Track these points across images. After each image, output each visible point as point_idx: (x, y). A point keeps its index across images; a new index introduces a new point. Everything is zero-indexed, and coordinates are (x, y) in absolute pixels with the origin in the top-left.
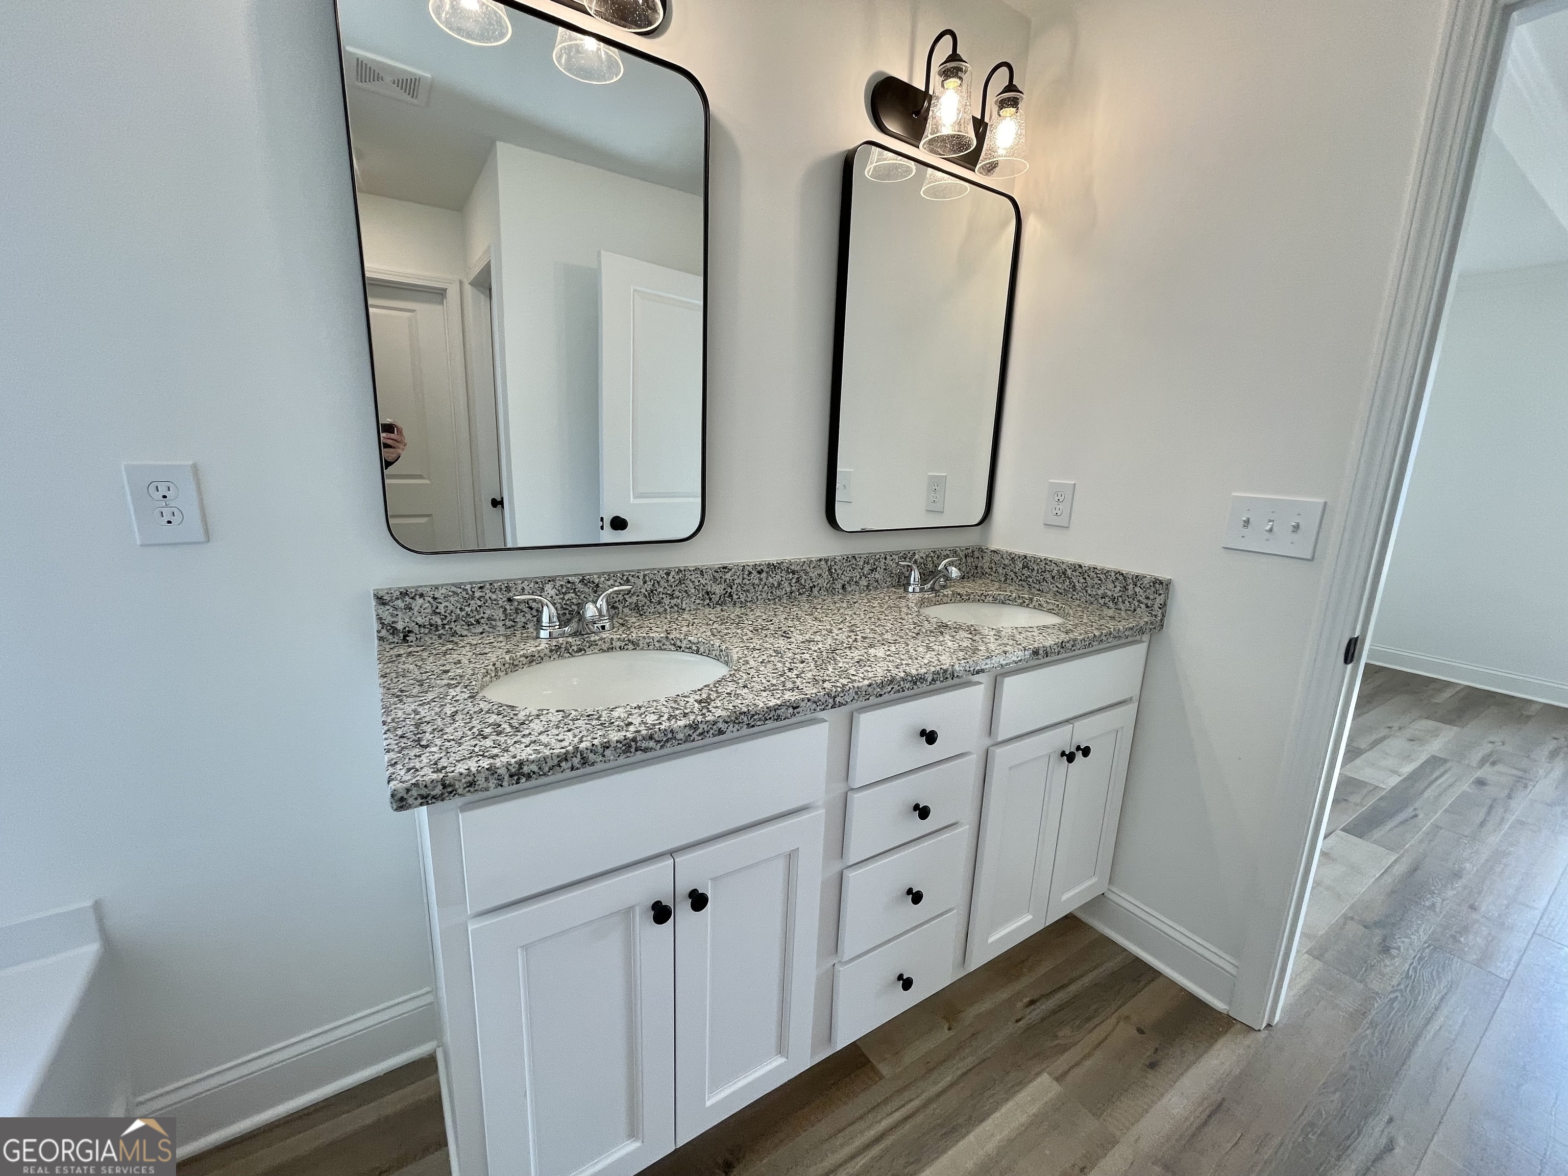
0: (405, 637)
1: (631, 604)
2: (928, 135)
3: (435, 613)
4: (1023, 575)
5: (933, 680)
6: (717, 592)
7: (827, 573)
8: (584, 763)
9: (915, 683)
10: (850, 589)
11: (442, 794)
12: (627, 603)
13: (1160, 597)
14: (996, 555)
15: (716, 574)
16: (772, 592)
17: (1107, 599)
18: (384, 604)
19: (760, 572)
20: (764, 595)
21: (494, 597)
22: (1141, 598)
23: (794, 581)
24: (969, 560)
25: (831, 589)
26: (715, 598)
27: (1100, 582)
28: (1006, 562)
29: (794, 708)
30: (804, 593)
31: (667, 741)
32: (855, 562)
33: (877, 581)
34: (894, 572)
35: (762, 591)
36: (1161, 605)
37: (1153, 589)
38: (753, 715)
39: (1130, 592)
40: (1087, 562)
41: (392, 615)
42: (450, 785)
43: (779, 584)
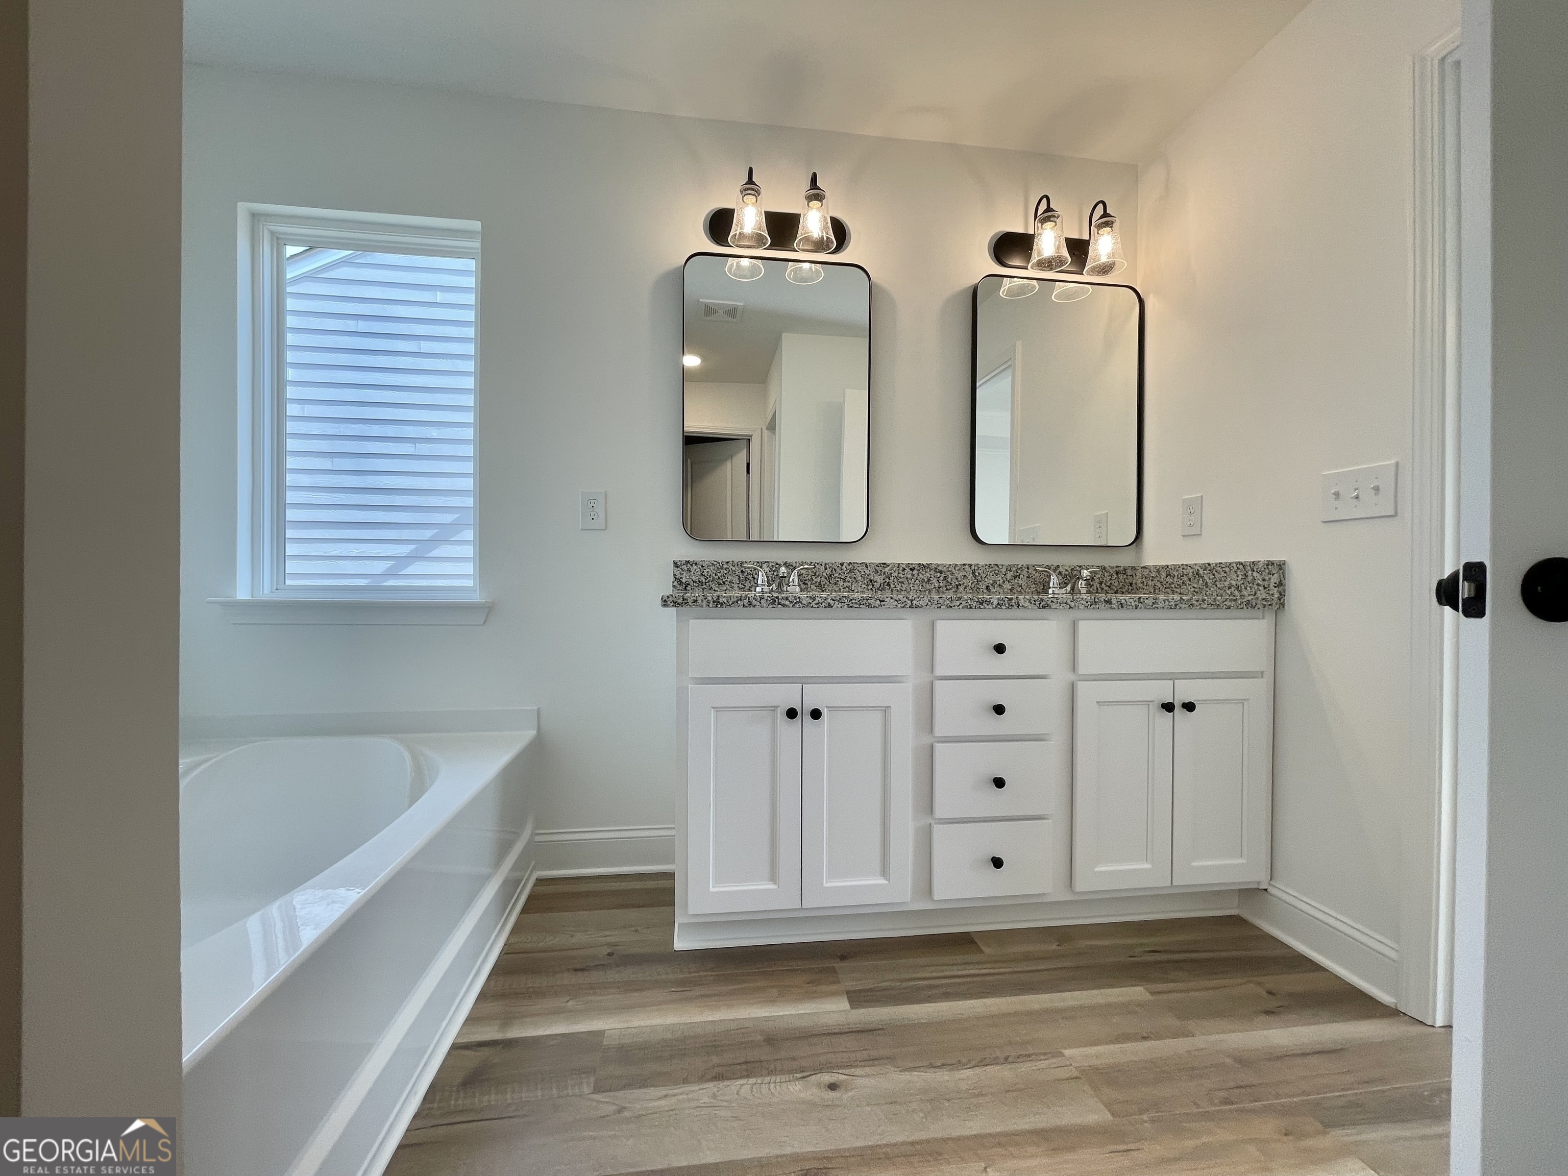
0: (686, 587)
1: (816, 582)
2: (1035, 258)
3: (702, 575)
4: (1167, 582)
5: (998, 604)
6: (879, 580)
7: (971, 575)
8: (750, 605)
9: (982, 604)
10: (994, 591)
11: (682, 603)
12: (814, 582)
13: (1274, 577)
14: (1145, 570)
15: (877, 568)
16: (922, 586)
17: (1233, 589)
18: (677, 567)
19: (912, 570)
20: (916, 587)
21: (734, 569)
22: (1259, 582)
23: (941, 578)
24: (1121, 577)
25: (975, 588)
26: (877, 585)
27: (1225, 575)
28: (1154, 574)
29: (881, 601)
30: (951, 589)
31: (796, 603)
32: (997, 569)
33: (1021, 586)
34: (1038, 581)
35: (913, 584)
36: (1275, 583)
37: (1267, 571)
38: (852, 600)
39: (1250, 578)
40: (1213, 560)
41: (681, 574)
42: (686, 599)
43: (929, 580)
